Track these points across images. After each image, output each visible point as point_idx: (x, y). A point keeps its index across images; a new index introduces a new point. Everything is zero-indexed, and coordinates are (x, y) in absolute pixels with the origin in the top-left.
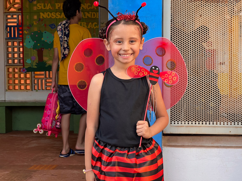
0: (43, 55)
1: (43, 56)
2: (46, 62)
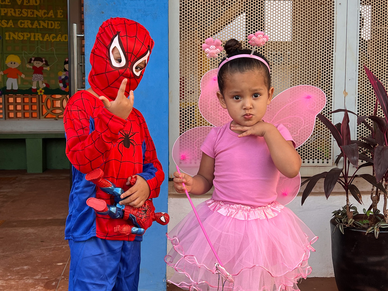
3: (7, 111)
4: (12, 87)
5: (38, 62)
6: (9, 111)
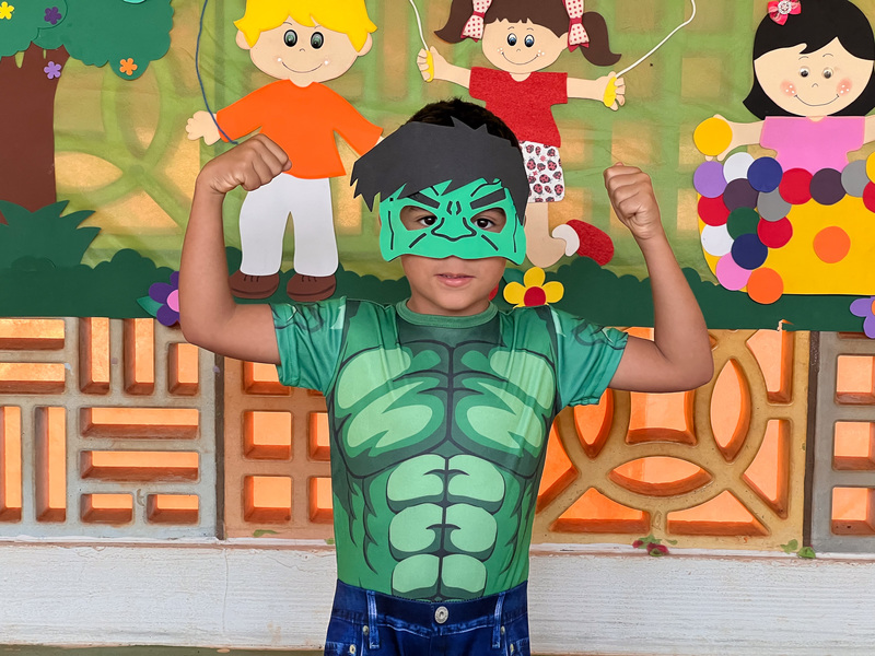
0: (56, 126)
1: (58, 143)
2: (88, 214)
3: (236, 466)
4: (288, 255)
5: (522, 29)
6: (251, 466)
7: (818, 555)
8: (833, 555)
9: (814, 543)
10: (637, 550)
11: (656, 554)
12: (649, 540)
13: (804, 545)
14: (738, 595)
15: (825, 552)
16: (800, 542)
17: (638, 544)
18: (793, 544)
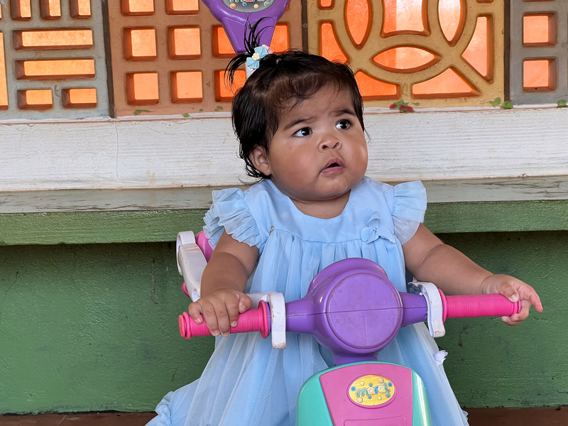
3: (120, 68)
6: (131, 67)
7: (515, 106)
8: (524, 106)
9: (512, 98)
10: (392, 111)
11: (405, 112)
12: (401, 103)
13: (505, 100)
14: (461, 136)
15: (519, 104)
16: (503, 99)
17: (393, 107)
18: (498, 101)
